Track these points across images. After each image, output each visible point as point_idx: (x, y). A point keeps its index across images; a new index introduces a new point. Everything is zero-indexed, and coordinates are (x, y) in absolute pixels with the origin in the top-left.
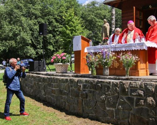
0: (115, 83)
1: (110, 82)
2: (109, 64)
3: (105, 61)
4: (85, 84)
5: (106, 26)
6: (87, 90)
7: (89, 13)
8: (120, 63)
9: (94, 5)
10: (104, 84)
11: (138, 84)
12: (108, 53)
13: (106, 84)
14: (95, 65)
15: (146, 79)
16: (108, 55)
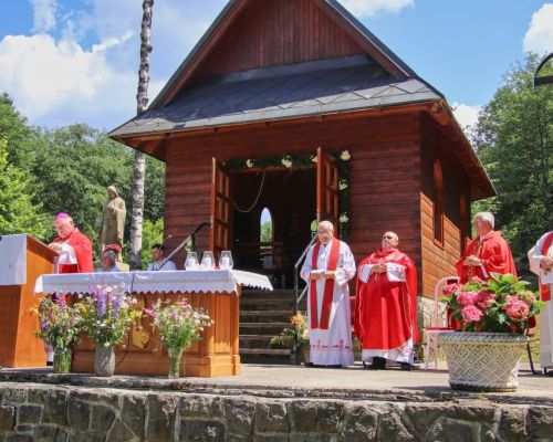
0: (131, 400)
1: (115, 398)
2: (116, 334)
3: (103, 325)
4: (27, 404)
5: (116, 208)
6: (33, 425)
7: (62, 160)
8: (154, 334)
9: (79, 137)
10: (96, 403)
11: (204, 403)
12: (114, 298)
13: (104, 403)
14: (70, 337)
15: (231, 387)
16: (116, 305)
